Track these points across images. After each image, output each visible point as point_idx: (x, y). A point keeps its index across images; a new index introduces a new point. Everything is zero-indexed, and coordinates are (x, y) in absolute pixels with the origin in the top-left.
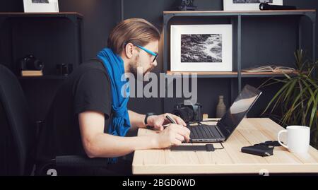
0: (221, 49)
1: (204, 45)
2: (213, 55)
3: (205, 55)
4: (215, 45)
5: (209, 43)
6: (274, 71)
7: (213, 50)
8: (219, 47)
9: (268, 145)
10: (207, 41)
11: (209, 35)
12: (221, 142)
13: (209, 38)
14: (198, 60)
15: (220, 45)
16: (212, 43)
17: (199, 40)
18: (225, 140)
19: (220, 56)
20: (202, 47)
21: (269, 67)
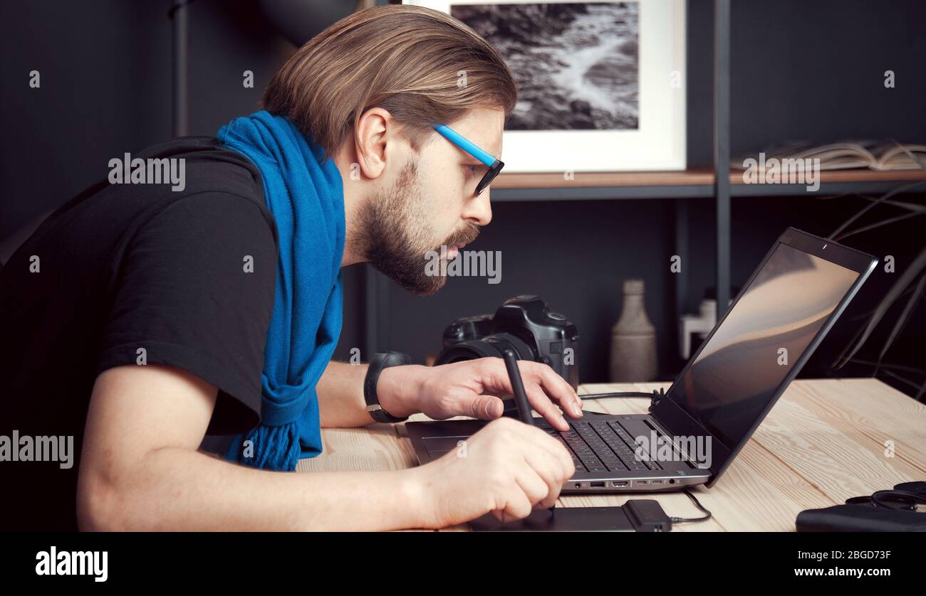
0: (633, 69)
1: (559, 54)
2: (599, 98)
3: (560, 100)
4: (607, 49)
5: (582, 44)
6: (880, 166)
7: (597, 73)
8: (627, 60)
9: (912, 501)
10: (572, 33)
11: (581, 9)
12: (688, 490)
13: (582, 21)
14: (530, 119)
15: (631, 50)
16: (594, 41)
17: (533, 28)
18: (709, 483)
19: (633, 100)
20: (547, 58)
21: (856, 149)
